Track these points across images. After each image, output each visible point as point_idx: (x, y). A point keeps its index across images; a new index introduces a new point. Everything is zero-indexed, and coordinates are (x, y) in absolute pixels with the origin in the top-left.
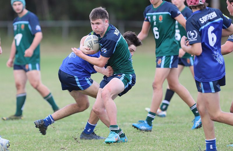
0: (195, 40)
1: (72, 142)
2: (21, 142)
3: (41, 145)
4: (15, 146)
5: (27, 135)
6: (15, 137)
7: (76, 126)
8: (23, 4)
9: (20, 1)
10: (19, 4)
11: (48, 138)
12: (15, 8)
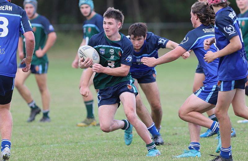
0: (234, 33)
1: (164, 148)
2: (111, 148)
3: (132, 151)
4: (106, 152)
5: (118, 140)
6: (106, 143)
7: (168, 131)
8: (91, 7)
9: (88, 4)
10: (87, 7)
11: (140, 143)
12: (83, 11)
